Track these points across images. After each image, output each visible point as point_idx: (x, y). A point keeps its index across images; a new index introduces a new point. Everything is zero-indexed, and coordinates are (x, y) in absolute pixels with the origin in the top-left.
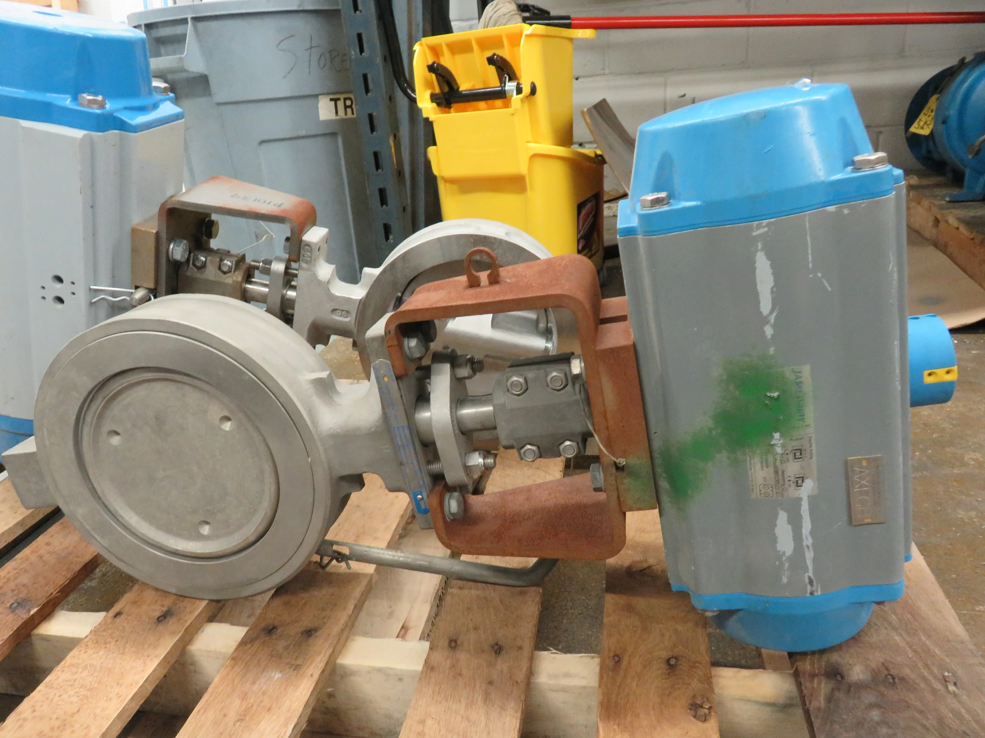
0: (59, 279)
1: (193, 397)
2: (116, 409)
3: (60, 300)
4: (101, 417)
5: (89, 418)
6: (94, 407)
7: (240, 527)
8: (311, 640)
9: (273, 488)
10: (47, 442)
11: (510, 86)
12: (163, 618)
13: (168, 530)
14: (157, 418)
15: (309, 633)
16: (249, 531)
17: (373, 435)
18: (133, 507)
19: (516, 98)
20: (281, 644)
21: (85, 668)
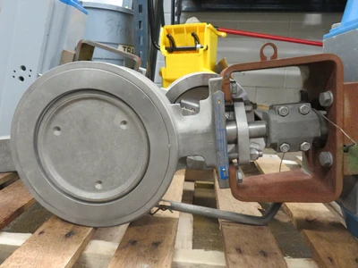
0: (24, 68)
1: (108, 110)
2: (62, 115)
3: (22, 79)
4: (52, 118)
5: (45, 119)
6: (50, 112)
7: (120, 184)
8: (159, 248)
9: (145, 162)
10: (18, 131)
11: (198, 46)
12: (69, 235)
13: (77, 185)
14: (84, 121)
15: (156, 244)
16: (125, 187)
17: (205, 134)
18: (60, 172)
19: (201, 50)
20: (142, 250)
21: (26, 260)
